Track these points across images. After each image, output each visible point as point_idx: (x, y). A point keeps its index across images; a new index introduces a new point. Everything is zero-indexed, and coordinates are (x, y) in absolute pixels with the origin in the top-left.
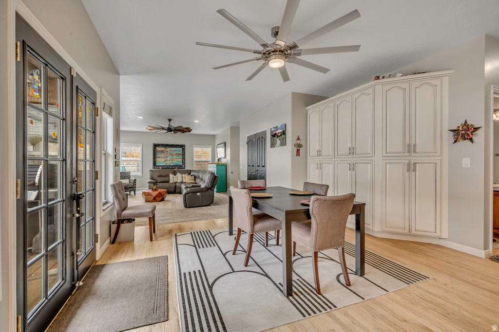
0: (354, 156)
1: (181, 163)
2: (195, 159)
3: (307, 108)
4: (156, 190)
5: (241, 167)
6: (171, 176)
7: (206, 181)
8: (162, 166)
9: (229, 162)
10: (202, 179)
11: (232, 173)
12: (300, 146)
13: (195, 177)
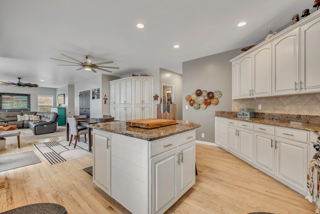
0: (126, 104)
1: (27, 108)
2: (39, 104)
3: (110, 82)
4: (7, 126)
5: (76, 109)
6: (19, 116)
7: (51, 118)
8: (8, 109)
9: (67, 106)
10: (47, 118)
11: (70, 113)
12: (106, 99)
13: (40, 117)
